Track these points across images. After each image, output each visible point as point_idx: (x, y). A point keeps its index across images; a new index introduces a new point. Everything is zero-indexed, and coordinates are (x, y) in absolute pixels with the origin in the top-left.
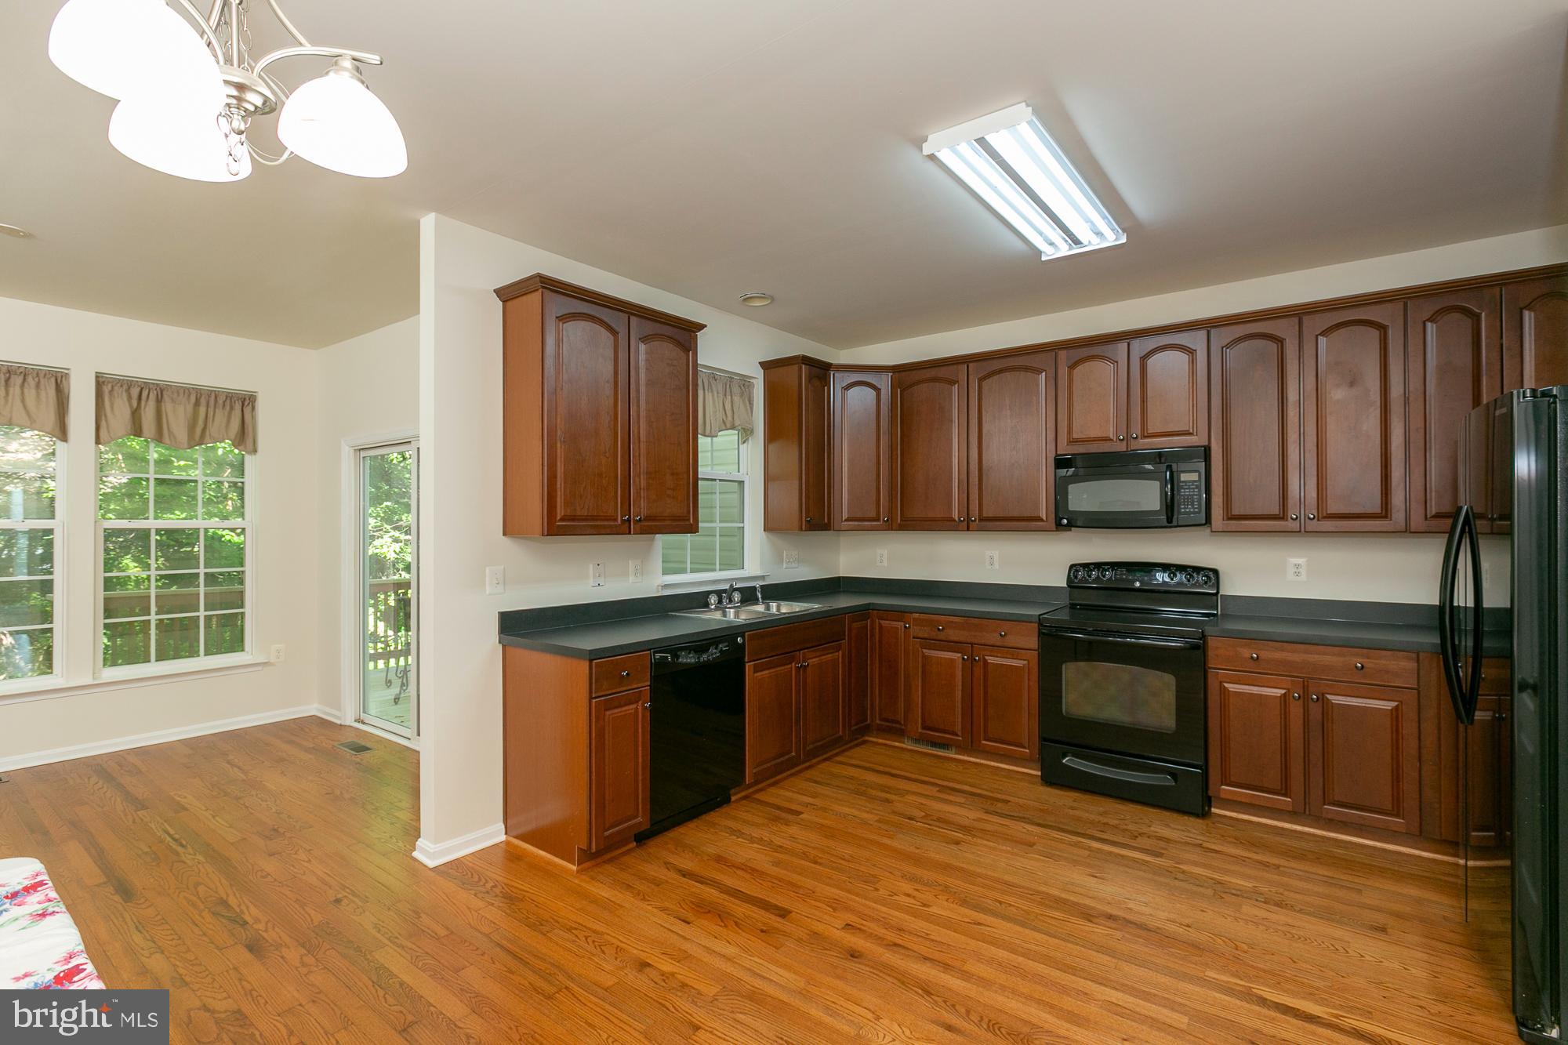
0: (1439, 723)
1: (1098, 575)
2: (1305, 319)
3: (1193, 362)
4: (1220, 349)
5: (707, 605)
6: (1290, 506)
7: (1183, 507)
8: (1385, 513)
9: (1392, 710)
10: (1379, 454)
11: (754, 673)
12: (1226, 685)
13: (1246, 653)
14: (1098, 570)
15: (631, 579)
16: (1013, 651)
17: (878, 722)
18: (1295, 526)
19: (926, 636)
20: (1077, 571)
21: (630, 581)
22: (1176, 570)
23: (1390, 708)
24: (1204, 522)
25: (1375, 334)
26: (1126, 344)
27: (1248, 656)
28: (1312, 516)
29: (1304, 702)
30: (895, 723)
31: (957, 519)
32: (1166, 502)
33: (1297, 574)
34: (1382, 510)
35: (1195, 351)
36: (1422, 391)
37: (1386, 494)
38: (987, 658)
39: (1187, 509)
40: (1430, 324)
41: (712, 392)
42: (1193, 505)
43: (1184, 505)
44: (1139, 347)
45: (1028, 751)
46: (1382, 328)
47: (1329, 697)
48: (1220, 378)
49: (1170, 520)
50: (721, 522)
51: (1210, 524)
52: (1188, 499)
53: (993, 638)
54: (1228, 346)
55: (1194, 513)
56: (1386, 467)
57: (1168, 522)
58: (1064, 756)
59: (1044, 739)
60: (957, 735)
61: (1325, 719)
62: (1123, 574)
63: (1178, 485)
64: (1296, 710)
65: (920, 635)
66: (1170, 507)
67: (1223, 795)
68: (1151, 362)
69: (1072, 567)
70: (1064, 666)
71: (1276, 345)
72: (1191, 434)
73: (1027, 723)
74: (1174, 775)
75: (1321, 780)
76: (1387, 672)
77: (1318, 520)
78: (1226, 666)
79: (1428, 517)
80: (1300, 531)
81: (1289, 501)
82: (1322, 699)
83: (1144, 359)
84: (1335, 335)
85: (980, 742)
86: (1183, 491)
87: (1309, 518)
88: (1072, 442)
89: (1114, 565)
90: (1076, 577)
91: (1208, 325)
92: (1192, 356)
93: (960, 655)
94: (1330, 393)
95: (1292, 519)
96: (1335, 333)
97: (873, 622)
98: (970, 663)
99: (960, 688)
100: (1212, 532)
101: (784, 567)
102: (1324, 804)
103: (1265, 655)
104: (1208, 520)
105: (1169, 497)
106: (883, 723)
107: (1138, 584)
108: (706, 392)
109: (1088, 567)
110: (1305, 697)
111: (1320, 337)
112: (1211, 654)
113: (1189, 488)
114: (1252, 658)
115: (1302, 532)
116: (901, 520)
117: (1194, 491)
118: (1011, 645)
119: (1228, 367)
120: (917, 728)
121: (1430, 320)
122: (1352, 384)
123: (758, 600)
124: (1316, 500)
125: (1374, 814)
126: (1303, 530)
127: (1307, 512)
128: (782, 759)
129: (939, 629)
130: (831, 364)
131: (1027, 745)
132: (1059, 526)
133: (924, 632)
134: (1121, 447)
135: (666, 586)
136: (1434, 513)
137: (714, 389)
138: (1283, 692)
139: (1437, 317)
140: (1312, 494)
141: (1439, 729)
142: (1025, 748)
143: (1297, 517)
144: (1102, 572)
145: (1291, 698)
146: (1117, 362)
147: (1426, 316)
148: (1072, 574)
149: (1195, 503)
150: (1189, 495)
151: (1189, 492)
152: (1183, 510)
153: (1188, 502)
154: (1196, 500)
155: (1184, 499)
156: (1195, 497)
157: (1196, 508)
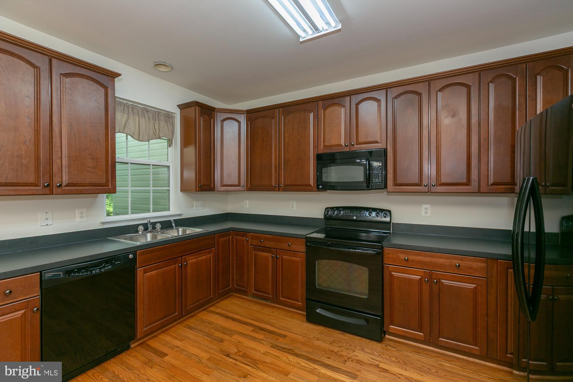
0: (497, 296)
1: (337, 213)
2: (432, 82)
3: (379, 106)
4: (392, 99)
5: (137, 232)
6: (423, 179)
7: (374, 179)
8: (468, 183)
9: (473, 289)
10: (466, 152)
11: (144, 273)
12: (393, 273)
13: (402, 256)
14: (338, 211)
15: (78, 219)
16: (295, 253)
17: (235, 287)
18: (426, 189)
19: (256, 244)
20: (328, 211)
21: (77, 221)
22: (372, 211)
23: (472, 288)
24: (384, 187)
25: (465, 90)
26: (349, 97)
27: (404, 258)
28: (434, 184)
29: (430, 283)
30: (243, 287)
31: (274, 185)
32: (366, 177)
33: (426, 213)
34: (467, 181)
35: (380, 100)
36: (487, 119)
37: (469, 173)
38: (283, 256)
39: (377, 180)
40: (491, 84)
41: (145, 117)
42: (379, 179)
43: (375, 178)
44: (355, 99)
45: (301, 304)
46: (468, 87)
47: (442, 281)
48: (392, 114)
49: (368, 186)
50: (153, 187)
51: (387, 188)
52: (376, 175)
53: (285, 246)
54: (396, 97)
55: (379, 182)
56: (469, 159)
57: (367, 187)
58: (317, 308)
59: (307, 299)
60: (270, 295)
61: (440, 292)
62: (348, 212)
63: (372, 168)
64: (426, 288)
65: (253, 244)
66: (368, 178)
67: (390, 331)
68: (360, 106)
69: (326, 209)
70: (317, 262)
71: (418, 96)
72: (378, 143)
73: (301, 290)
74: (367, 320)
75: (438, 325)
76: (471, 268)
77: (437, 186)
78: (393, 263)
79: (489, 184)
80: (428, 192)
81: (423, 176)
82: (439, 282)
83: (357, 105)
84: (446, 91)
85: (280, 298)
86: (374, 171)
87: (432, 185)
88: (325, 146)
89: (344, 208)
90: (328, 214)
91: (386, 87)
92: (379, 103)
93: (271, 254)
94: (443, 121)
95: (424, 185)
96: (445, 90)
97: (233, 237)
98: (275, 259)
99: (271, 271)
100: (387, 192)
101: (194, 209)
102: (440, 338)
103: (411, 257)
104: (386, 187)
105: (368, 175)
106: (237, 287)
107: (355, 218)
108: (140, 117)
109: (333, 209)
110: (430, 281)
111: (439, 93)
112: (385, 256)
113: (377, 170)
114: (405, 259)
115: (429, 192)
116: (250, 186)
117: (379, 172)
118: (294, 250)
119: (395, 108)
120: (252, 290)
121: (491, 82)
122: (453, 116)
123: (173, 227)
124: (436, 176)
125: (464, 344)
126: (429, 191)
127: (431, 182)
128: (168, 318)
129: (261, 241)
130: (215, 108)
131: (300, 301)
132: (318, 190)
133: (255, 242)
134: (347, 149)
135: (104, 223)
136: (492, 182)
137: (146, 116)
138: (420, 277)
139: (495, 80)
140: (434, 173)
141: (497, 300)
142: (300, 302)
143: (427, 185)
144: (339, 211)
145: (424, 281)
146: (345, 107)
147: (489, 79)
148: (326, 213)
149: (380, 178)
150: (377, 173)
151: (377, 172)
152: (374, 181)
153: (376, 177)
154: (380, 176)
155: (375, 175)
156: (380, 174)
157: (380, 180)
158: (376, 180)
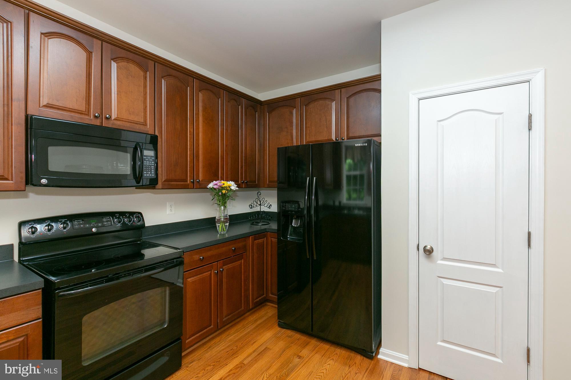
7: (145, 173)
18: (192, 185)
42: (151, 172)
43: (146, 171)
49: (138, 183)
51: (158, 184)
52: (148, 167)
63: (143, 158)
86: (145, 162)
87: (197, 182)
104: (158, 182)
113: (149, 161)
117: (152, 163)
126: (195, 187)
149: (153, 171)
150: (149, 165)
151: (149, 163)
152: (145, 175)
153: (148, 170)
154: (153, 169)
155: (146, 167)
156: (152, 167)
157: (153, 174)
158: (148, 174)
